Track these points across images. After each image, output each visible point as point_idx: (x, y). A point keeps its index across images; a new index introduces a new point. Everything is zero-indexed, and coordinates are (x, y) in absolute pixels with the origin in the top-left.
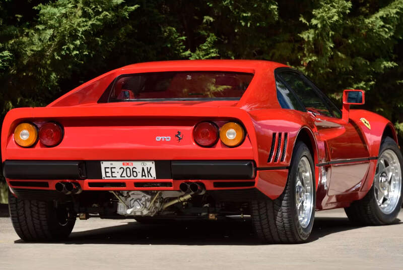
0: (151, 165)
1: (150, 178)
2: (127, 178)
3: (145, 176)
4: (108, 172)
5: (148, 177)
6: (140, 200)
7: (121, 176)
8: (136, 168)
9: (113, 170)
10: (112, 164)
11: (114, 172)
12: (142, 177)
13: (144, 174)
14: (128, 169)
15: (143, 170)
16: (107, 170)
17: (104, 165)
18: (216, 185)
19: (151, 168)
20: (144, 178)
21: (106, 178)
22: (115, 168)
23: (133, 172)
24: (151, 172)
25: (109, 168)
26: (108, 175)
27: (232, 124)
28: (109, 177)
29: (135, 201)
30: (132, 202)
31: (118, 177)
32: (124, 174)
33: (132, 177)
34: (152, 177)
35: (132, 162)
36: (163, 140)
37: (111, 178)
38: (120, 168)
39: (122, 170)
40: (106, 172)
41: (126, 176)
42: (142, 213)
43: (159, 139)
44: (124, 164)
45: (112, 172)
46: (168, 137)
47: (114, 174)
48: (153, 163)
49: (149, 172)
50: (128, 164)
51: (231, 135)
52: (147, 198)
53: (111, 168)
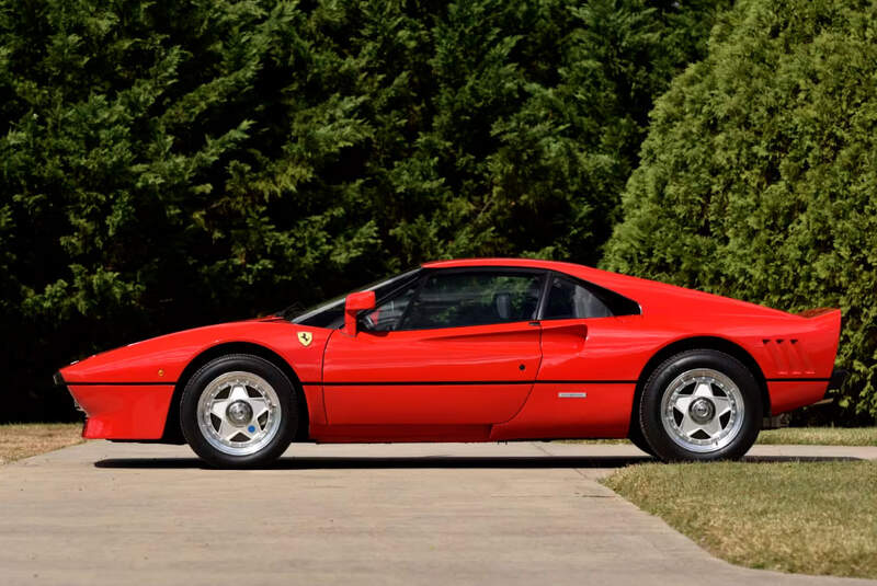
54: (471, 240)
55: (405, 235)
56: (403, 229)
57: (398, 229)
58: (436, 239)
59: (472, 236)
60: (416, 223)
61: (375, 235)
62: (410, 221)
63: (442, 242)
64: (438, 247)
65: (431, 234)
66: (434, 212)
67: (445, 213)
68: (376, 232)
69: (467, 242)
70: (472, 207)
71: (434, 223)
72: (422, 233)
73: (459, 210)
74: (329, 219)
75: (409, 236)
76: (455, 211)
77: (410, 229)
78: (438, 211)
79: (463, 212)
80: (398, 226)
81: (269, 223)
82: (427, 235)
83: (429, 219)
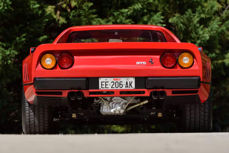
0: (132, 80)
1: (131, 88)
2: (115, 88)
3: (128, 87)
4: (103, 85)
5: (130, 87)
6: (120, 103)
7: (112, 87)
8: (122, 82)
9: (107, 83)
10: (106, 80)
11: (107, 85)
12: (126, 88)
13: (127, 86)
14: (117, 83)
15: (127, 83)
16: (103, 83)
17: (101, 80)
18: (173, 92)
19: (132, 82)
20: (127, 88)
21: (101, 89)
22: (108, 82)
23: (120, 84)
24: (132, 84)
25: (104, 82)
26: (103, 86)
27: (186, 54)
28: (104, 88)
29: (116, 104)
30: (114, 105)
31: (110, 88)
32: (114, 86)
33: (119, 88)
34: (132, 87)
35: (119, 78)
36: (141, 64)
37: (105, 89)
38: (112, 82)
39: (113, 83)
40: (102, 85)
41: (115, 87)
42: (120, 112)
43: (138, 63)
44: (114, 80)
45: (106, 85)
46: (144, 62)
47: (107, 86)
48: (134, 78)
49: (130, 85)
50: (117, 80)
51: (186, 60)
52: (124, 102)
53: (106, 82)
54: (220, 26)
55: (179, 22)
56: (178, 18)
57: (175, 18)
58: (198, 25)
59: (220, 23)
60: (186, 14)
61: (162, 21)
62: (182, 13)
63: (202, 26)
64: (200, 30)
65: (195, 22)
66: (198, 8)
67: (204, 9)
68: (163, 19)
69: (217, 26)
70: (220, 6)
71: (197, 14)
72: (190, 20)
73: (212, 7)
74: (132, 11)
75: (182, 23)
76: (210, 8)
77: (182, 18)
78: (200, 7)
79: (215, 8)
80: (175, 16)
81: (94, 14)
82: (193, 22)
83: (194, 12)
